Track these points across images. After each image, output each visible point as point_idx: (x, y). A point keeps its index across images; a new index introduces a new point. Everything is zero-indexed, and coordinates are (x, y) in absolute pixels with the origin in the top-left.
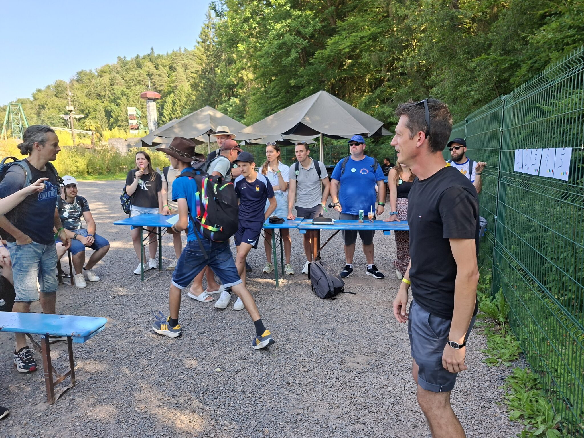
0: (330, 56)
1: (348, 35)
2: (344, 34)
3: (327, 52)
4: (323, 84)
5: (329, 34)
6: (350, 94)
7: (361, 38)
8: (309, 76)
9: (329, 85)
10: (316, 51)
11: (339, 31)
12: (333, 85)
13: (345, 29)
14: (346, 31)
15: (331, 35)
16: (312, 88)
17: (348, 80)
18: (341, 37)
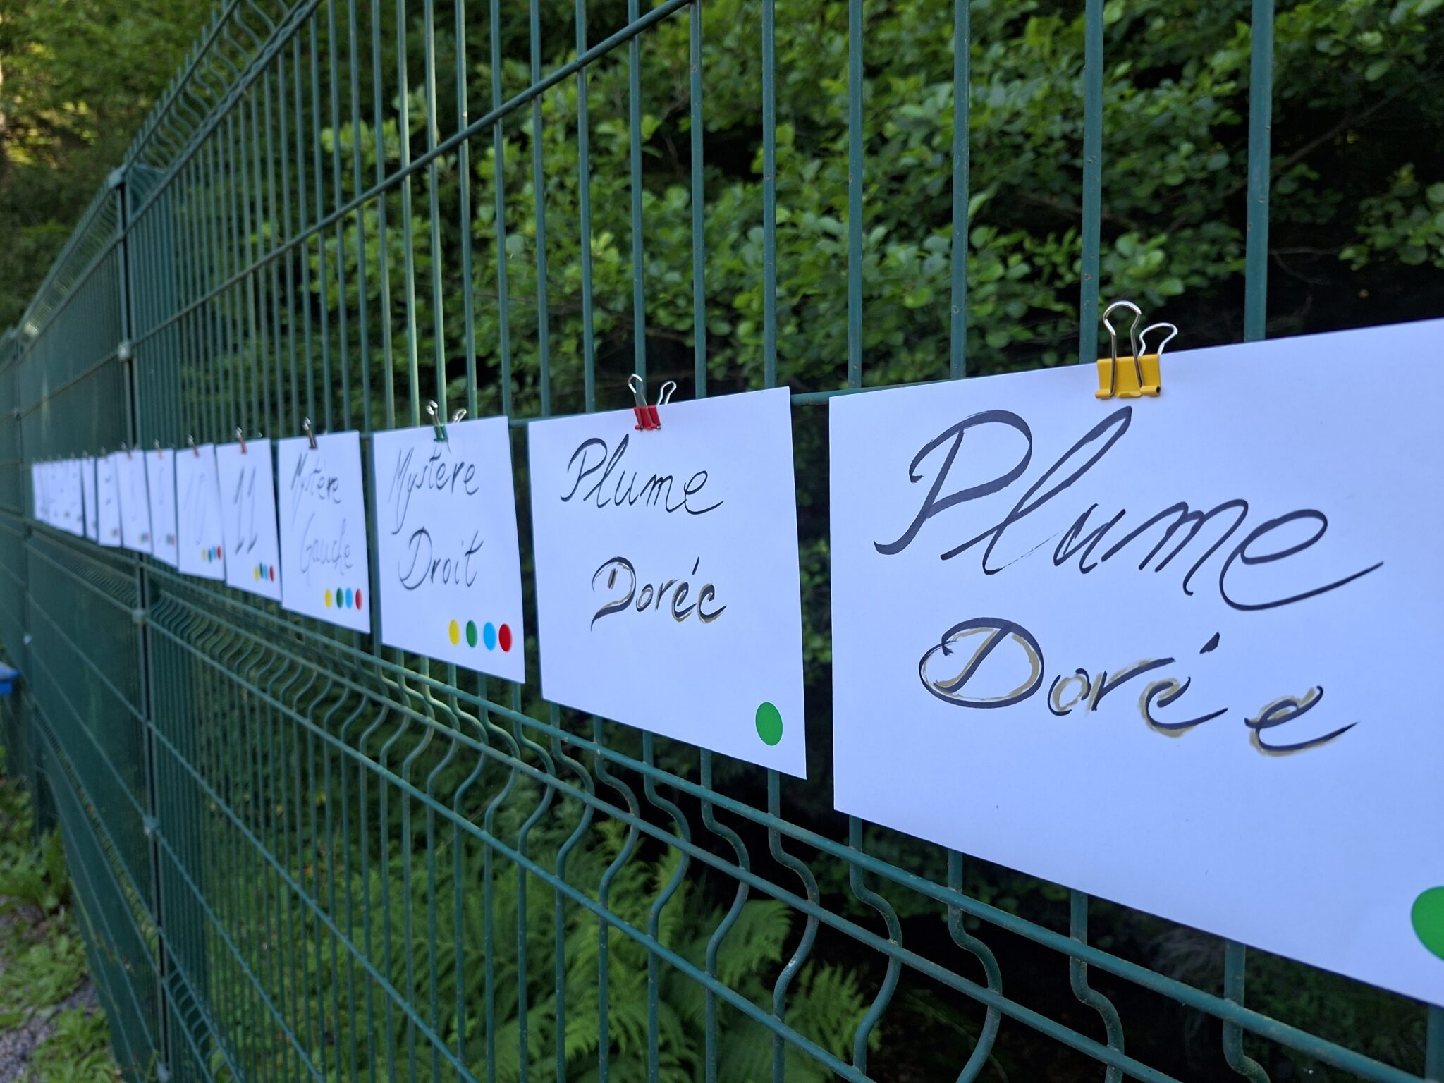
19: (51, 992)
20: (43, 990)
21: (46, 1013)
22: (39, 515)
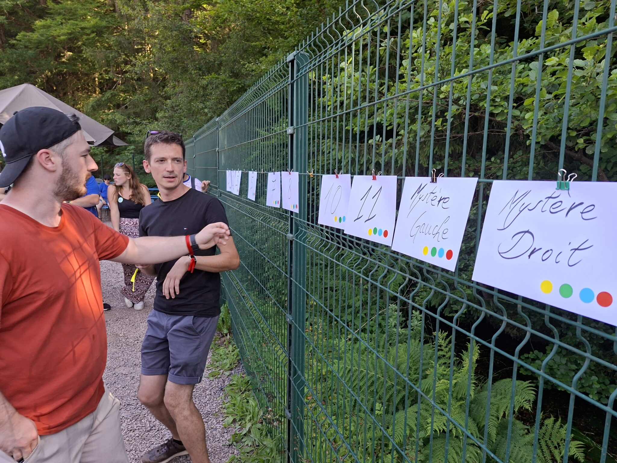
0: (40, 42)
1: (64, 21)
2: (59, 19)
3: (35, 36)
4: (33, 75)
5: (38, 14)
6: (73, 93)
7: (83, 29)
8: (11, 62)
9: (43, 78)
10: (20, 33)
11: (51, 14)
12: (48, 79)
13: (60, 14)
14: (61, 16)
15: (41, 17)
16: (16, 77)
17: (70, 75)
18: (55, 22)
19: (228, 365)
20: (226, 364)
21: (227, 373)
22: (228, 189)
